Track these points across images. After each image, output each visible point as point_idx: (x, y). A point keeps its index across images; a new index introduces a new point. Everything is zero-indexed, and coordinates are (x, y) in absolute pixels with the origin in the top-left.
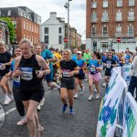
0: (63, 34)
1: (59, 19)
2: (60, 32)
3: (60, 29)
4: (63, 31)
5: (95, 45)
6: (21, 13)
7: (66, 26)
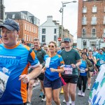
0: (57, 34)
2: (55, 32)
3: (55, 30)
4: (58, 31)
5: (85, 44)
6: (23, 16)
7: (60, 28)
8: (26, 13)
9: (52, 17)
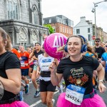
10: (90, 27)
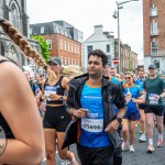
0: (112, 53)
1: (106, 33)
3: (108, 46)
7: (116, 43)
8: (61, 23)
9: (101, 26)
10: (111, 42)
